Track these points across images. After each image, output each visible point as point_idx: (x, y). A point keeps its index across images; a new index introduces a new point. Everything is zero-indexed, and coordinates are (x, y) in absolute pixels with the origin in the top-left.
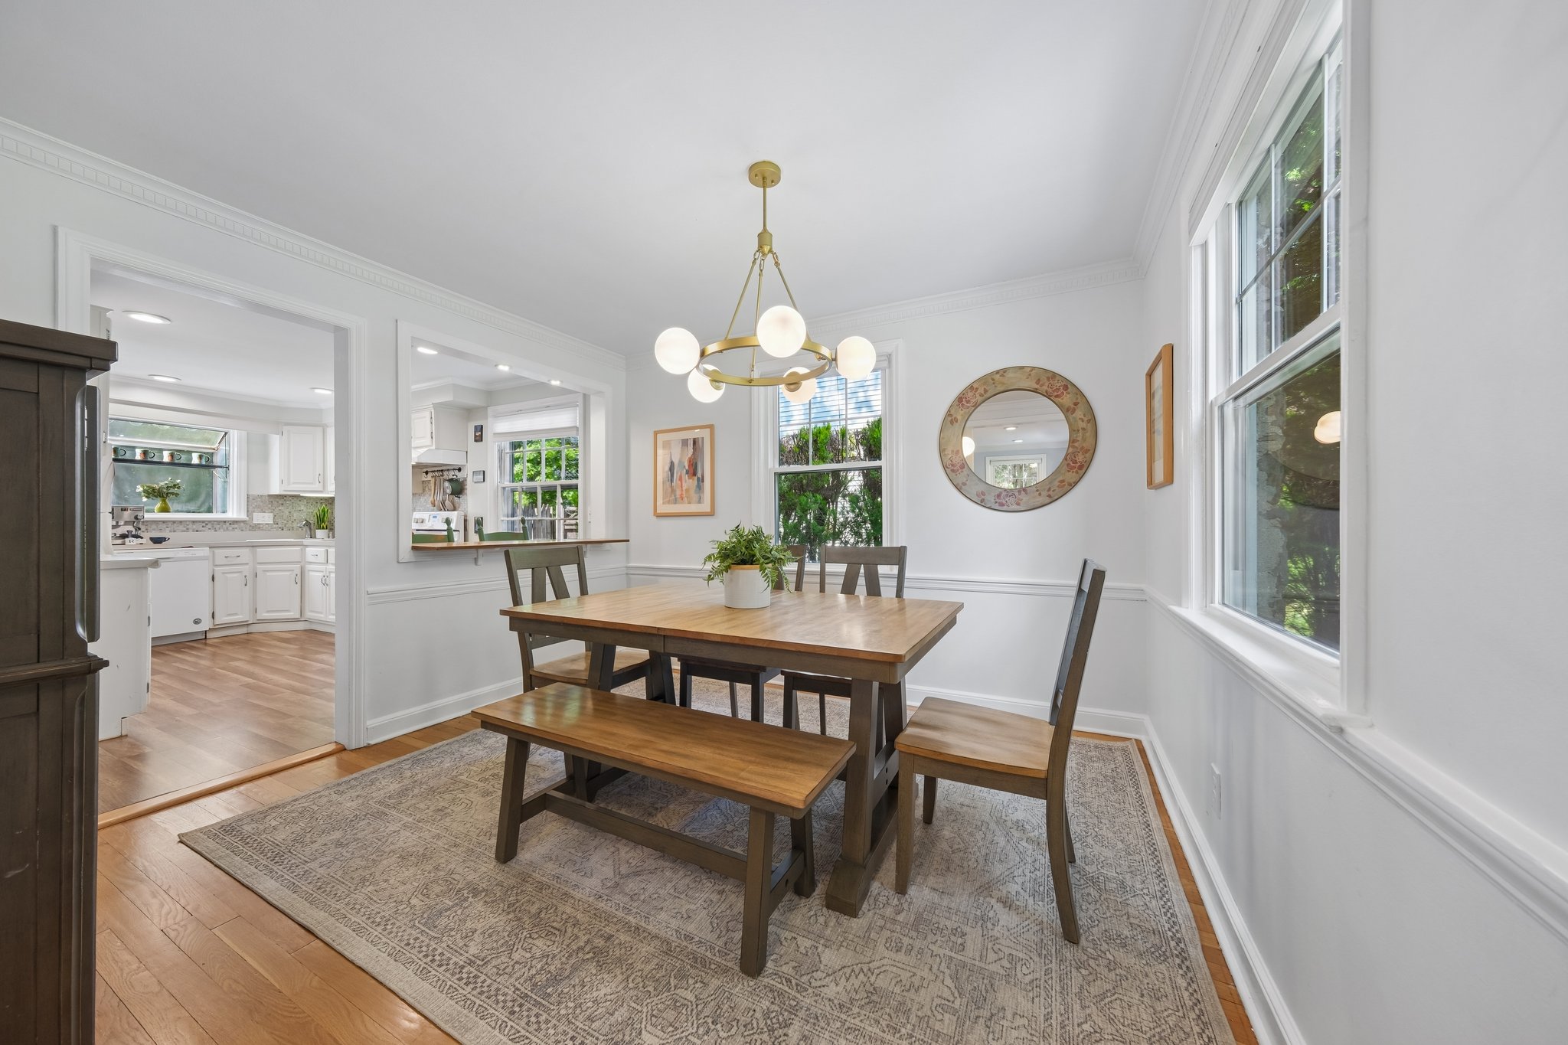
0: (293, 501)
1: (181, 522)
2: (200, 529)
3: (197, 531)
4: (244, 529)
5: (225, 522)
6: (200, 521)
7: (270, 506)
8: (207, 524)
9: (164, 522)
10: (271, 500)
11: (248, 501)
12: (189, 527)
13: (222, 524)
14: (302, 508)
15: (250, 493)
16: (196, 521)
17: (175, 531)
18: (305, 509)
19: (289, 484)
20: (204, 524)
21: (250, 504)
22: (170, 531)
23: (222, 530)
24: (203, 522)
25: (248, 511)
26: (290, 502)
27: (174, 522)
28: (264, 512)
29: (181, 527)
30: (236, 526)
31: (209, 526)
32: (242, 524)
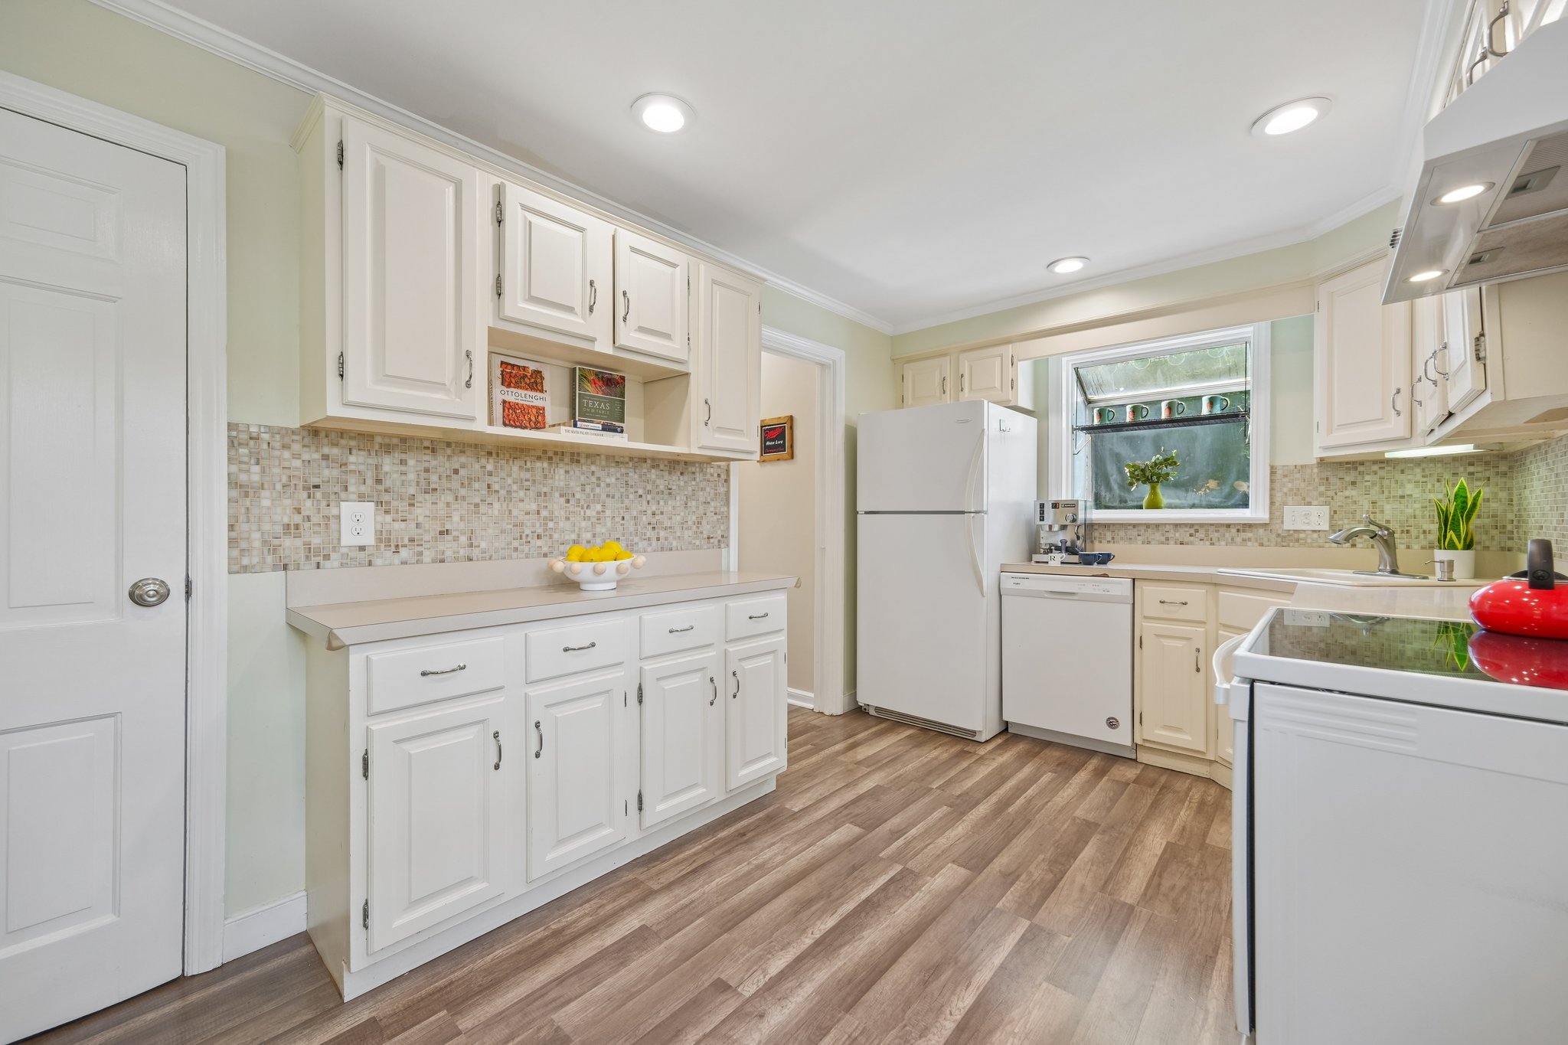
0: (1382, 473)
1: (1157, 526)
2: (1186, 540)
3: (1182, 543)
4: (1265, 542)
5: (1228, 526)
6: (1186, 525)
7: (1322, 489)
8: (1197, 531)
9: (1135, 526)
10: (1324, 475)
11: (1272, 481)
12: (1170, 535)
13: (1223, 530)
14: (1409, 489)
15: (1278, 463)
16: (1180, 525)
17: (1149, 543)
18: (1416, 493)
19: (1330, 431)
20: (1192, 531)
21: (1277, 486)
22: (1143, 543)
23: (1223, 543)
24: (1192, 525)
25: (1272, 503)
26: (1375, 478)
27: (1148, 526)
28: (1309, 504)
29: (1158, 536)
30: (1250, 535)
31: (1201, 534)
32: (1261, 531)
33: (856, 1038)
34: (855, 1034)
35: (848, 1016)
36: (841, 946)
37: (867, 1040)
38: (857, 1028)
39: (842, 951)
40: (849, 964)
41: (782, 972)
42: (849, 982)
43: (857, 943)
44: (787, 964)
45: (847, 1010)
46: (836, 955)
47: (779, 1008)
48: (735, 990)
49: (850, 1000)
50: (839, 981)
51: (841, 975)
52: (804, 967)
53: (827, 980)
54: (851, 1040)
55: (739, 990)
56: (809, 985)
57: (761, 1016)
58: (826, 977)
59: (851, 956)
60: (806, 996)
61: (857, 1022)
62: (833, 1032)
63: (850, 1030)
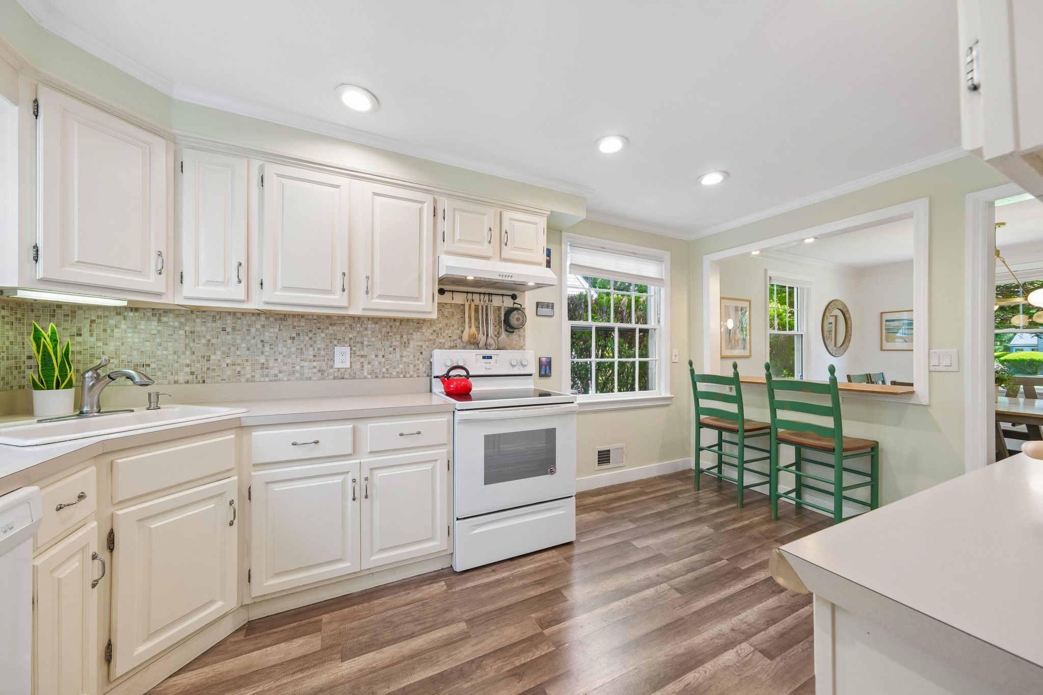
33: (679, 606)
34: (679, 608)
35: (682, 616)
36: (683, 654)
37: (673, 604)
38: (678, 610)
39: (683, 651)
40: (679, 641)
41: (726, 651)
42: (679, 631)
43: (671, 653)
44: (723, 655)
45: (682, 618)
46: (687, 650)
47: (723, 630)
48: (756, 649)
49: (680, 623)
50: (686, 633)
51: (685, 637)
52: (710, 649)
53: (693, 637)
54: (682, 607)
55: (752, 649)
56: (706, 637)
57: (733, 630)
58: (695, 638)
59: (676, 646)
60: (707, 632)
61: (678, 612)
62: (691, 612)
63: (682, 610)
